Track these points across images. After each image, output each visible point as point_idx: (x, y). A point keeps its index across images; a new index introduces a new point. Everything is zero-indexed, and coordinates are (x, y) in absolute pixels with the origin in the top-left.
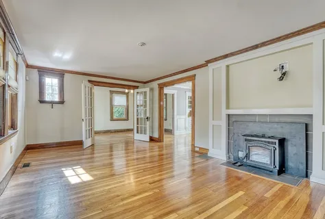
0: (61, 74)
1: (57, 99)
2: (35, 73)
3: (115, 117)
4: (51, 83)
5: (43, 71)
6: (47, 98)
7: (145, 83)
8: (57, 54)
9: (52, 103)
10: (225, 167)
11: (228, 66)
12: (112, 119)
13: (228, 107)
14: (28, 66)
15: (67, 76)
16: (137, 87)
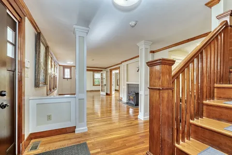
0: (70, 67)
1: (69, 77)
2: (62, 68)
3: (95, 84)
4: (67, 71)
5: (64, 67)
6: (66, 77)
7: (106, 68)
8: (68, 63)
9: (67, 79)
10: (126, 105)
11: (127, 65)
12: (94, 85)
13: (127, 81)
14: (60, 65)
15: (72, 68)
16: (102, 71)
